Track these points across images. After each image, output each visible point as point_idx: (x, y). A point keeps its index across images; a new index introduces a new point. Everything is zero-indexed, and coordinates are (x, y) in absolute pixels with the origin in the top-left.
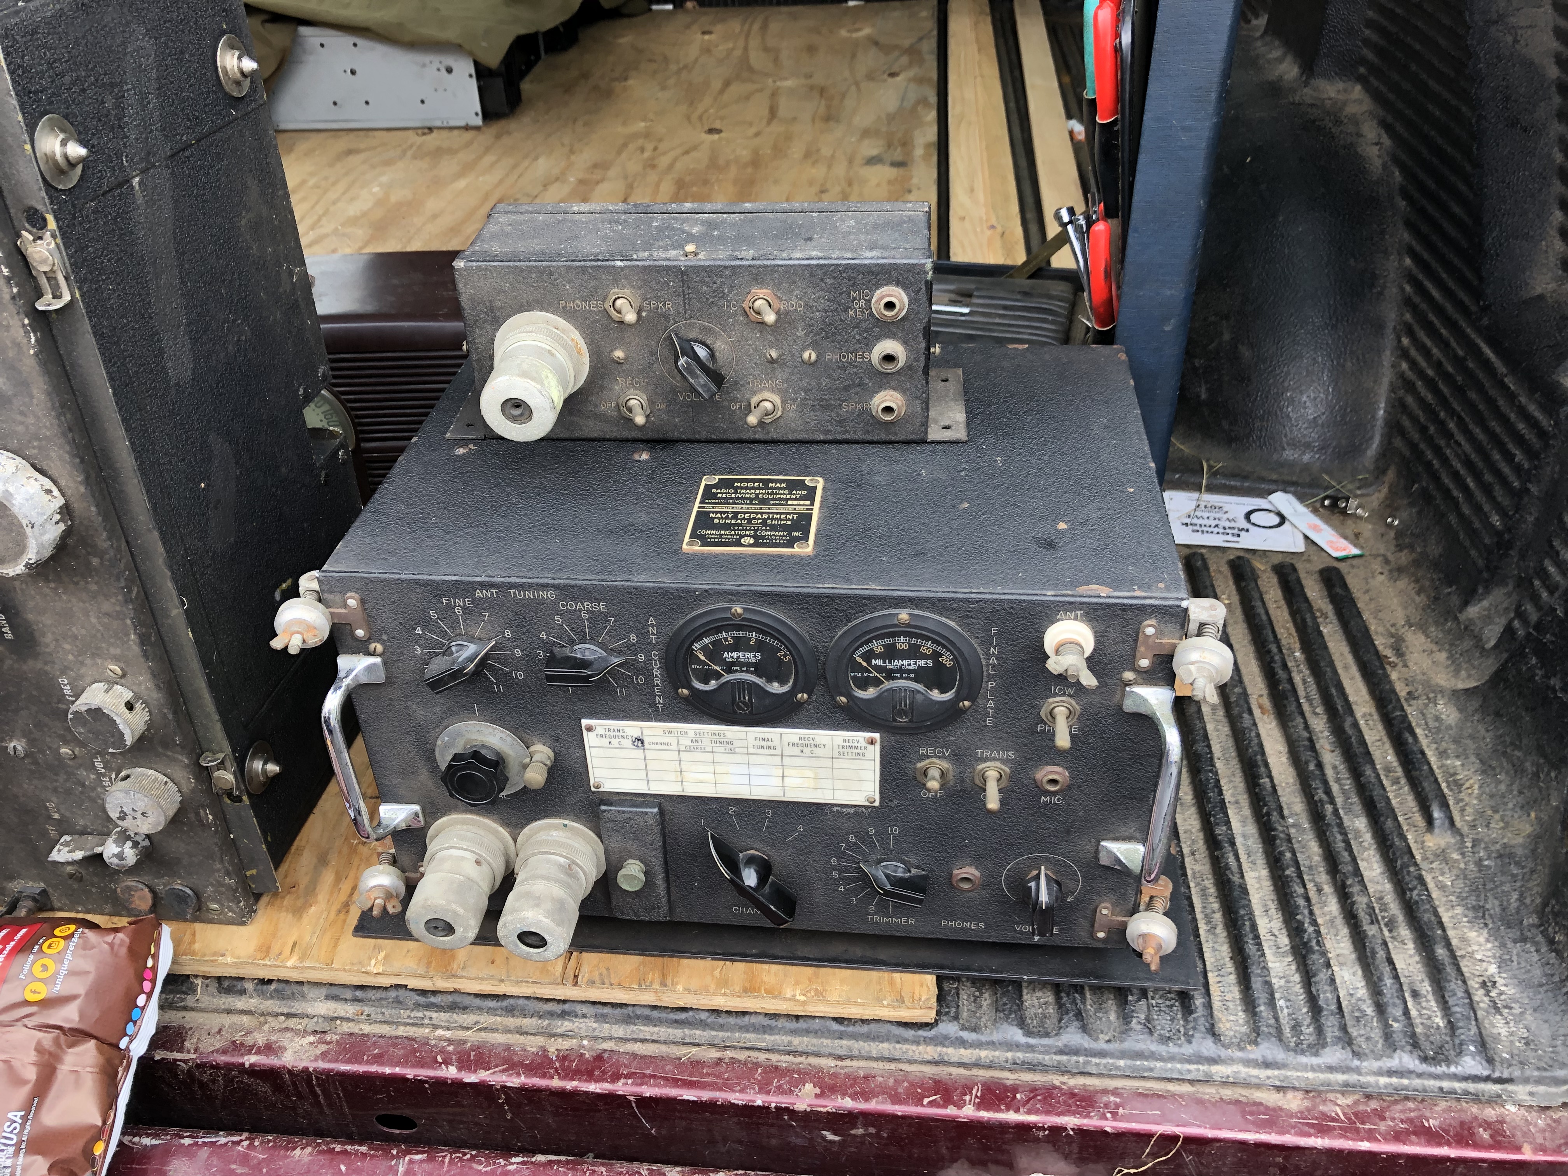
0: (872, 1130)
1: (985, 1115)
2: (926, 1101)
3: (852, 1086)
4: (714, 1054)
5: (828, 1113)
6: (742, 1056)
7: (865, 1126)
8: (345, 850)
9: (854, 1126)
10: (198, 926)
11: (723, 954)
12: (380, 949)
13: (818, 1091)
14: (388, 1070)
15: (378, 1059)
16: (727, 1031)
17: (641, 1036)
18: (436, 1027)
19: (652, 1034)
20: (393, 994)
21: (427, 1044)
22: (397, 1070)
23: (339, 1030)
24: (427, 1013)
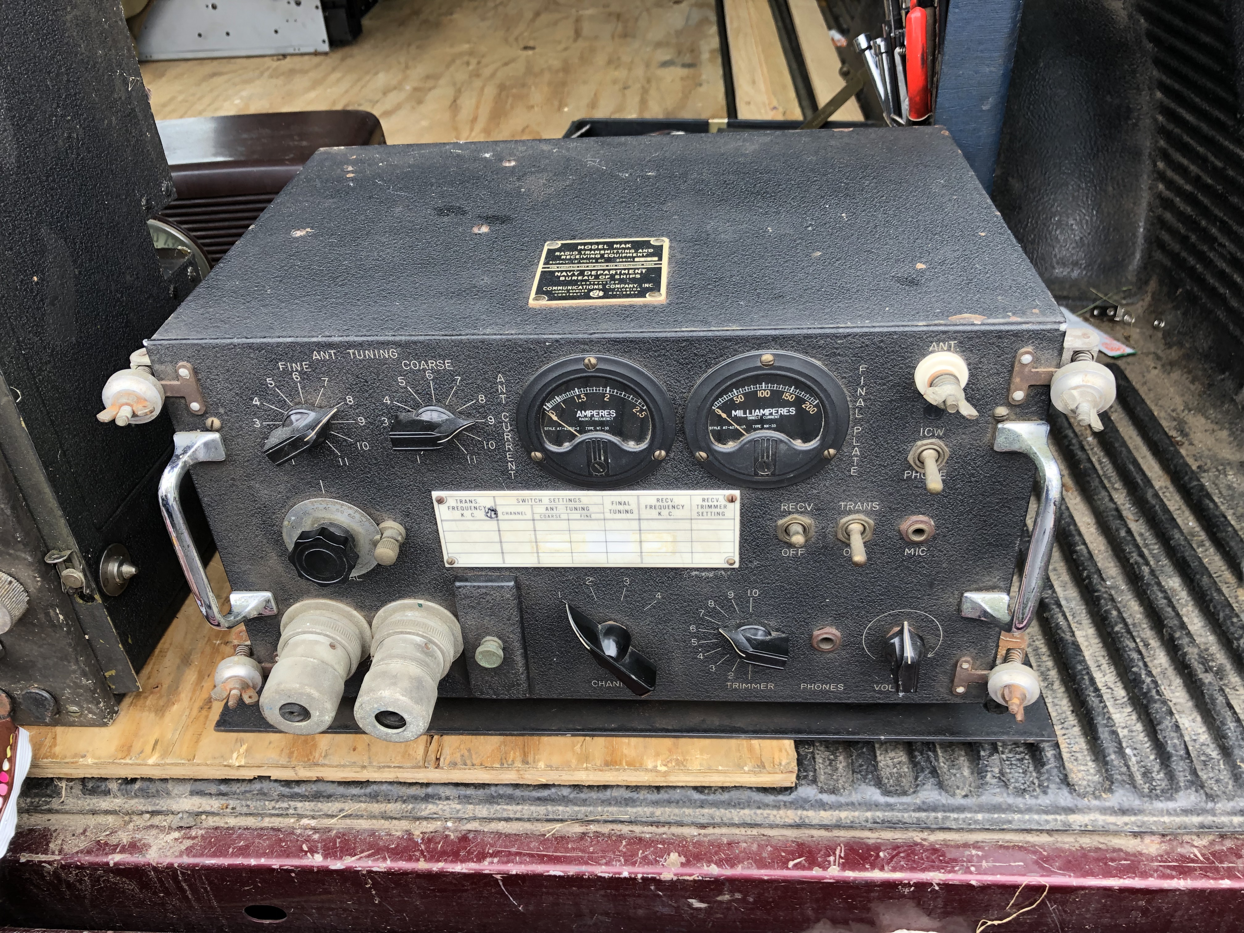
0: (738, 896)
1: (850, 874)
2: (791, 864)
3: (716, 853)
4: (578, 829)
5: (695, 881)
6: (605, 829)
7: (732, 892)
8: (208, 650)
9: (721, 893)
10: (59, 729)
11: (583, 730)
12: (242, 742)
13: (683, 859)
14: (253, 862)
15: (243, 851)
16: (590, 805)
17: (505, 815)
18: (300, 816)
19: (515, 813)
20: (257, 786)
21: (293, 833)
22: (263, 861)
23: (205, 825)
24: (292, 804)
